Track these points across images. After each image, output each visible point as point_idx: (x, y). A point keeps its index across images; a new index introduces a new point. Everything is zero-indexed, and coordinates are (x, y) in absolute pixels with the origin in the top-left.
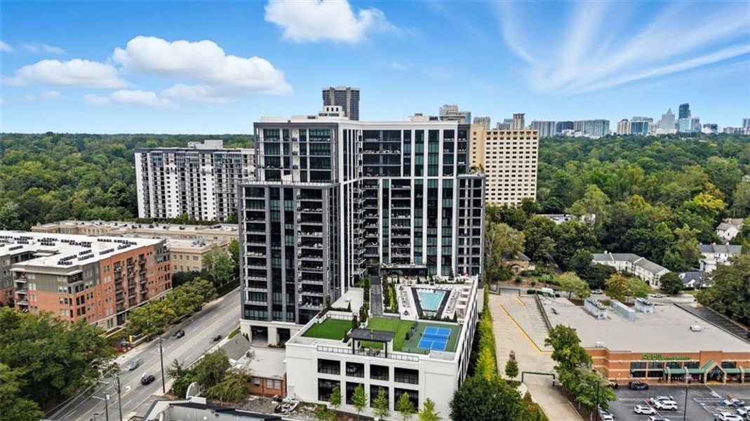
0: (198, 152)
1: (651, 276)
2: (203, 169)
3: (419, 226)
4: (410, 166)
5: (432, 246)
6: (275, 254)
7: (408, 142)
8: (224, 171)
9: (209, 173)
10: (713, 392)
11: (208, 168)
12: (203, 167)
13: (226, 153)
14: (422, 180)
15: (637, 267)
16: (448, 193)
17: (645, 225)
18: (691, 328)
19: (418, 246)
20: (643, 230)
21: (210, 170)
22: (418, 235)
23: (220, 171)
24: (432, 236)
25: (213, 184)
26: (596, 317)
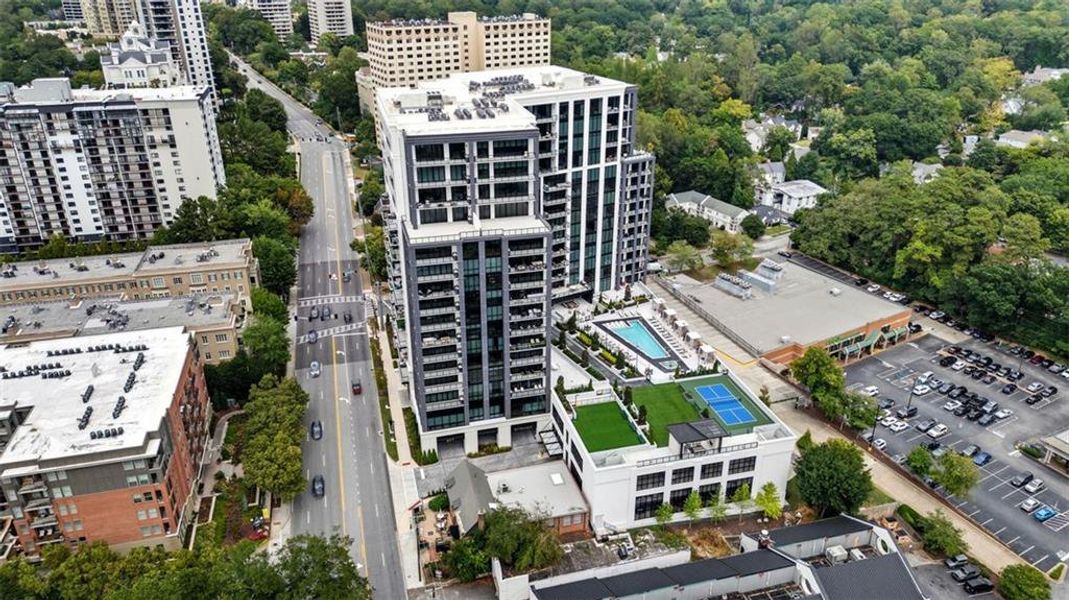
0: (36, 111)
1: (728, 220)
2: (53, 143)
3: (575, 236)
4: (566, 154)
5: (590, 258)
6: (472, 334)
7: (564, 120)
8: (101, 142)
9: (69, 148)
10: (884, 363)
11: (64, 139)
12: (53, 138)
13: (102, 108)
14: (581, 172)
15: (706, 209)
16: (610, 183)
17: (699, 153)
18: (831, 292)
19: (575, 261)
20: (699, 160)
21: (71, 143)
22: (575, 247)
23: (91, 144)
24: (591, 245)
25: (82, 168)
26: (740, 297)
